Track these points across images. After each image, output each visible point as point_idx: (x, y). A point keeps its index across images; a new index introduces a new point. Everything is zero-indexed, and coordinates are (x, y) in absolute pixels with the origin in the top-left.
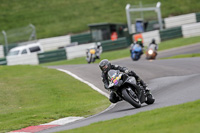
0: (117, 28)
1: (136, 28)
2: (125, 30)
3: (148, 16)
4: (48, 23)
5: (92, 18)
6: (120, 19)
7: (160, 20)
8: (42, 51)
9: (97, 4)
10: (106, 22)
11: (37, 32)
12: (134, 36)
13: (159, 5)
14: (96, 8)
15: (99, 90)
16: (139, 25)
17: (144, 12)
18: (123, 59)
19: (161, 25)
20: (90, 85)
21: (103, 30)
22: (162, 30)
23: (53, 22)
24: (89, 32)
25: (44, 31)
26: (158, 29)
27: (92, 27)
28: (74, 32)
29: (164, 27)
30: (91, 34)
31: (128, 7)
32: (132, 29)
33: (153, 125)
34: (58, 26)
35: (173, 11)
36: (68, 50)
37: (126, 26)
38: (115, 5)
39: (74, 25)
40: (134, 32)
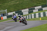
3: (4, 12)
7: (7, 13)
13: (6, 10)
17: (3, 12)
19: (7, 14)
26: (6, 15)
29: (8, 15)
35: (10, 11)
40: (1, 16)
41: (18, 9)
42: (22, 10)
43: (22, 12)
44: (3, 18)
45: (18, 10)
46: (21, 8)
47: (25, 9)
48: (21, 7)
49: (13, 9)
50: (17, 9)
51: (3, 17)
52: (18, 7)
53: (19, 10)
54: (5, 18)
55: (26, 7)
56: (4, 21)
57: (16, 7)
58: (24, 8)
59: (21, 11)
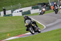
0: (46, 4)
1: (52, 4)
2: (48, 5)
4: (25, 3)
5: (38, 1)
6: (47, 1)
8: (23, 12)
10: (42, 2)
11: (21, 6)
12: (51, 7)
15: (40, 23)
16: (52, 3)
18: (48, 14)
20: (38, 22)
22: (59, 4)
23: (26, 2)
24: (37, 6)
25: (23, 5)
27: (38, 4)
28: (33, 6)
30: (38, 6)
32: (50, 4)
33: (57, 34)
34: (28, 4)
36: (31, 11)
37: (48, 3)
39: (33, 3)
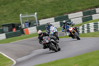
3: (31, 19)
7: (37, 21)
9: (5, 14)
13: (36, 13)
14: (5, 16)
17: (29, 17)
19: (37, 23)
21: (8, 27)
26: (36, 26)
29: (39, 25)
31: (21, 15)
35: (43, 16)
38: (15, 14)
40: (24, 27)
41: (60, 12)
42: (69, 15)
43: (69, 18)
44: (28, 31)
45: (60, 15)
46: (67, 11)
47: (75, 12)
48: (68, 7)
49: (51, 12)
50: (58, 13)
51: (29, 29)
52: (60, 8)
53: (62, 14)
54: (32, 30)
55: (78, 8)
56: (30, 37)
57: (57, 7)
58: (73, 9)
59: (67, 16)
